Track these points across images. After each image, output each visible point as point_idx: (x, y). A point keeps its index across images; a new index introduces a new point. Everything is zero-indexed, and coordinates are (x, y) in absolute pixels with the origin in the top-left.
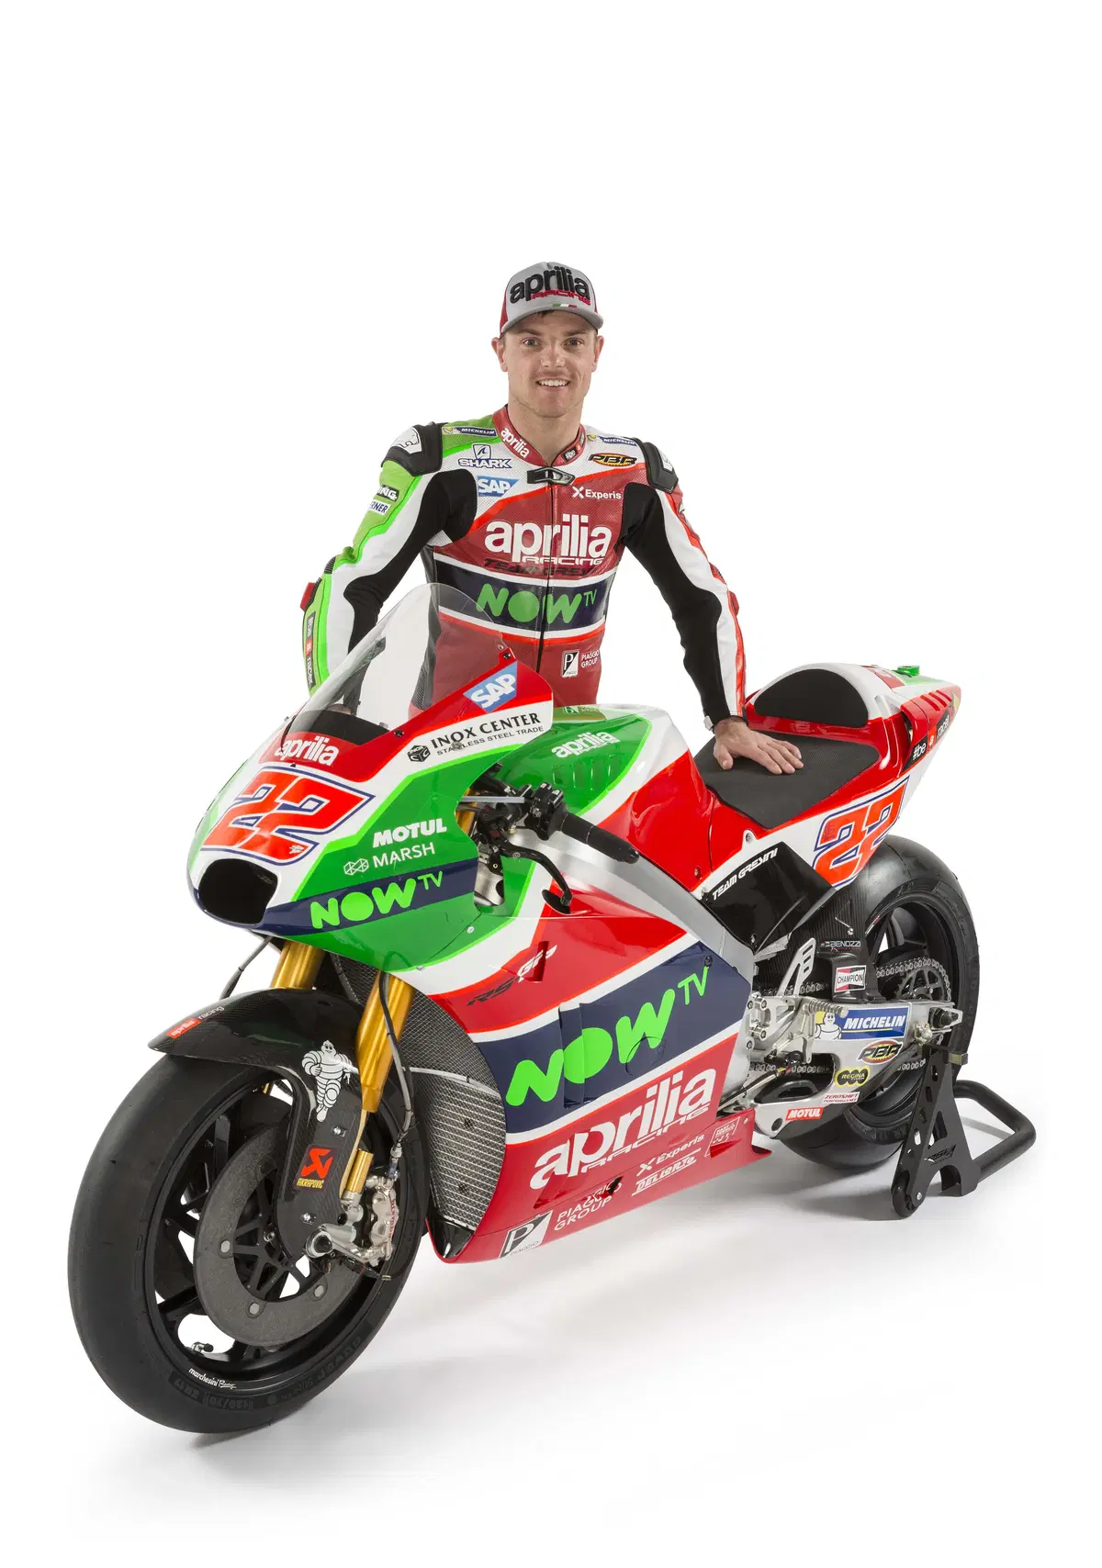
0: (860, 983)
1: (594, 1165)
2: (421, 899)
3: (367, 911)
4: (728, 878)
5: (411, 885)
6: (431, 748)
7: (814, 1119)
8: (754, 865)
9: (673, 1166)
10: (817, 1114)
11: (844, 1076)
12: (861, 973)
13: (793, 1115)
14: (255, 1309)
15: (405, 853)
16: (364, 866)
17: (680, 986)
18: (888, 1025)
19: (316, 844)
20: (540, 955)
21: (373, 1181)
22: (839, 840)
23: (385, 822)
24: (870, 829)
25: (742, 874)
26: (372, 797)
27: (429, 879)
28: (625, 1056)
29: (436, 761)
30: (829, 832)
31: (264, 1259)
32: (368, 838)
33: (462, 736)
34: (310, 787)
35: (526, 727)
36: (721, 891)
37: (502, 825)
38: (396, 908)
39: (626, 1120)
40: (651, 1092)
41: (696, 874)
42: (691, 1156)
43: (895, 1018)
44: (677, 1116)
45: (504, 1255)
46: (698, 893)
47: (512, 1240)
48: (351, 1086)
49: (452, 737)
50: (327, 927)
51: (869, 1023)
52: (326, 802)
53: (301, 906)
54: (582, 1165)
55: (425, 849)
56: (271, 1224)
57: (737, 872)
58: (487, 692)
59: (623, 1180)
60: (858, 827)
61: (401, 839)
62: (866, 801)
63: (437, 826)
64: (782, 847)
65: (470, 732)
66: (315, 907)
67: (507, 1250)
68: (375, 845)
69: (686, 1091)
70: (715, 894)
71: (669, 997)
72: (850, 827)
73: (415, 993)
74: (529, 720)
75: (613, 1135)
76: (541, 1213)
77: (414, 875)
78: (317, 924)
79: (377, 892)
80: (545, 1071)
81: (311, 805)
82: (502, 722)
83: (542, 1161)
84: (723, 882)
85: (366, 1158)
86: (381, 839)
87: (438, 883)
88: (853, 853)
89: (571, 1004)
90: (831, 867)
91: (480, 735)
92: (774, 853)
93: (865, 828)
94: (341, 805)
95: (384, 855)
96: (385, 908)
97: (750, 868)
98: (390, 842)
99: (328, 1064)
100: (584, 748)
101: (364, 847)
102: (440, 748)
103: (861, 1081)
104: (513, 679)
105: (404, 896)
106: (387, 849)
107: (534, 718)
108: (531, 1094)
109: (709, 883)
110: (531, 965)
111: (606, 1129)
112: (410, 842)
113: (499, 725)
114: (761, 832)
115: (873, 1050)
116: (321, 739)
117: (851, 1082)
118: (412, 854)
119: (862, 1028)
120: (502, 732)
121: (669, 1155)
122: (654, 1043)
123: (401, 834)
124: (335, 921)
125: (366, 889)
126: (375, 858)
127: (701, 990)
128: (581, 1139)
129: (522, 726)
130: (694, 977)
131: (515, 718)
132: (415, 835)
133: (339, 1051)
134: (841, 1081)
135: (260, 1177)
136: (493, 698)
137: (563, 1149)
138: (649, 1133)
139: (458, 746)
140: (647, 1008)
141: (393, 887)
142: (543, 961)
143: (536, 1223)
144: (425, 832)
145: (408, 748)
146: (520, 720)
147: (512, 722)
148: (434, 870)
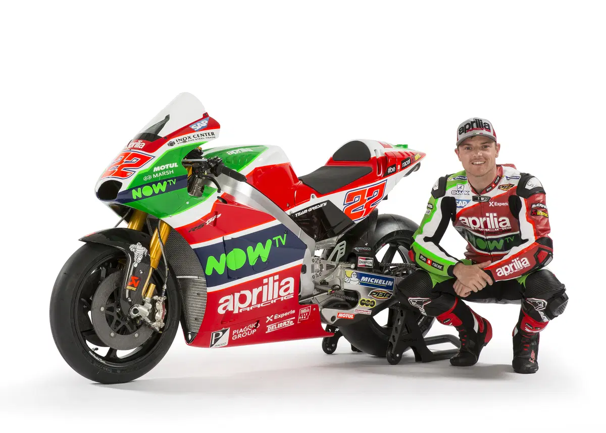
0: (371, 265)
1: (244, 310)
2: (169, 189)
3: (151, 193)
4: (303, 210)
5: (165, 183)
6: (176, 142)
7: (350, 319)
8: (316, 208)
9: (283, 322)
10: (352, 317)
11: (363, 302)
12: (371, 261)
13: (340, 315)
14: (112, 334)
15: (164, 173)
16: (150, 177)
17: (274, 239)
18: (383, 283)
19: (135, 172)
20: (215, 217)
21: (156, 297)
22: (354, 202)
23: (158, 164)
24: (368, 199)
25: (310, 210)
26: (154, 157)
27: (171, 182)
28: (252, 262)
29: (176, 146)
30: (350, 197)
31: (116, 318)
32: (153, 169)
33: (186, 138)
34: (135, 155)
35: (210, 136)
36: (299, 214)
37: (200, 169)
38: (160, 192)
39: (256, 291)
40: (265, 281)
41: (288, 205)
42: (291, 320)
43: (387, 281)
44: (279, 296)
45: (212, 345)
46: (288, 212)
47: (214, 338)
48: (146, 259)
49: (183, 139)
50: (138, 199)
51: (374, 281)
52: (140, 159)
53: (129, 191)
54: (239, 308)
55: (170, 172)
56: (119, 306)
57: (308, 208)
58: (197, 126)
59: (260, 322)
60: (363, 197)
61: (162, 169)
62: (367, 187)
63: (175, 165)
64: (328, 202)
65: (189, 137)
66: (134, 191)
67: (213, 343)
68: (154, 171)
69: (281, 285)
70: (296, 214)
71: (269, 243)
72: (359, 197)
73: (170, 228)
74: (211, 134)
75: (251, 296)
76: (225, 327)
77: (166, 180)
78: (135, 198)
79: (154, 185)
80: (219, 261)
81: (135, 160)
82: (201, 134)
83: (221, 301)
84: (301, 211)
85: (153, 286)
86: (156, 169)
88: (362, 208)
89: (228, 237)
90: (352, 213)
91: (193, 138)
92: (325, 204)
94: (144, 160)
95: (157, 174)
96: (157, 192)
97: (314, 208)
98: (159, 170)
99: (139, 250)
100: (239, 152)
101: (151, 172)
102: (179, 142)
103: (372, 306)
104: (207, 122)
105: (163, 188)
106: (158, 172)
107: (213, 134)
108: (214, 271)
109: (294, 210)
110: (212, 220)
111: (247, 293)
112: (166, 170)
114: (319, 195)
115: (377, 293)
116: (140, 141)
117: (367, 305)
118: (166, 173)
119: (370, 282)
120: (201, 137)
121: (279, 316)
122: (264, 260)
123: (163, 168)
124: (140, 196)
125: (150, 184)
126: (154, 175)
127: (284, 243)
128: (237, 295)
129: (208, 136)
130: (280, 237)
131: (206, 134)
132: (167, 168)
133: (143, 246)
134: (362, 304)
135: (115, 288)
136: (199, 127)
137: (229, 297)
138: (267, 301)
139: (185, 142)
140: (260, 245)
141: (159, 184)
142: (216, 219)
143: (224, 332)
144: (170, 167)
145: (168, 142)
146: (207, 134)
147: (205, 135)
148: (173, 179)
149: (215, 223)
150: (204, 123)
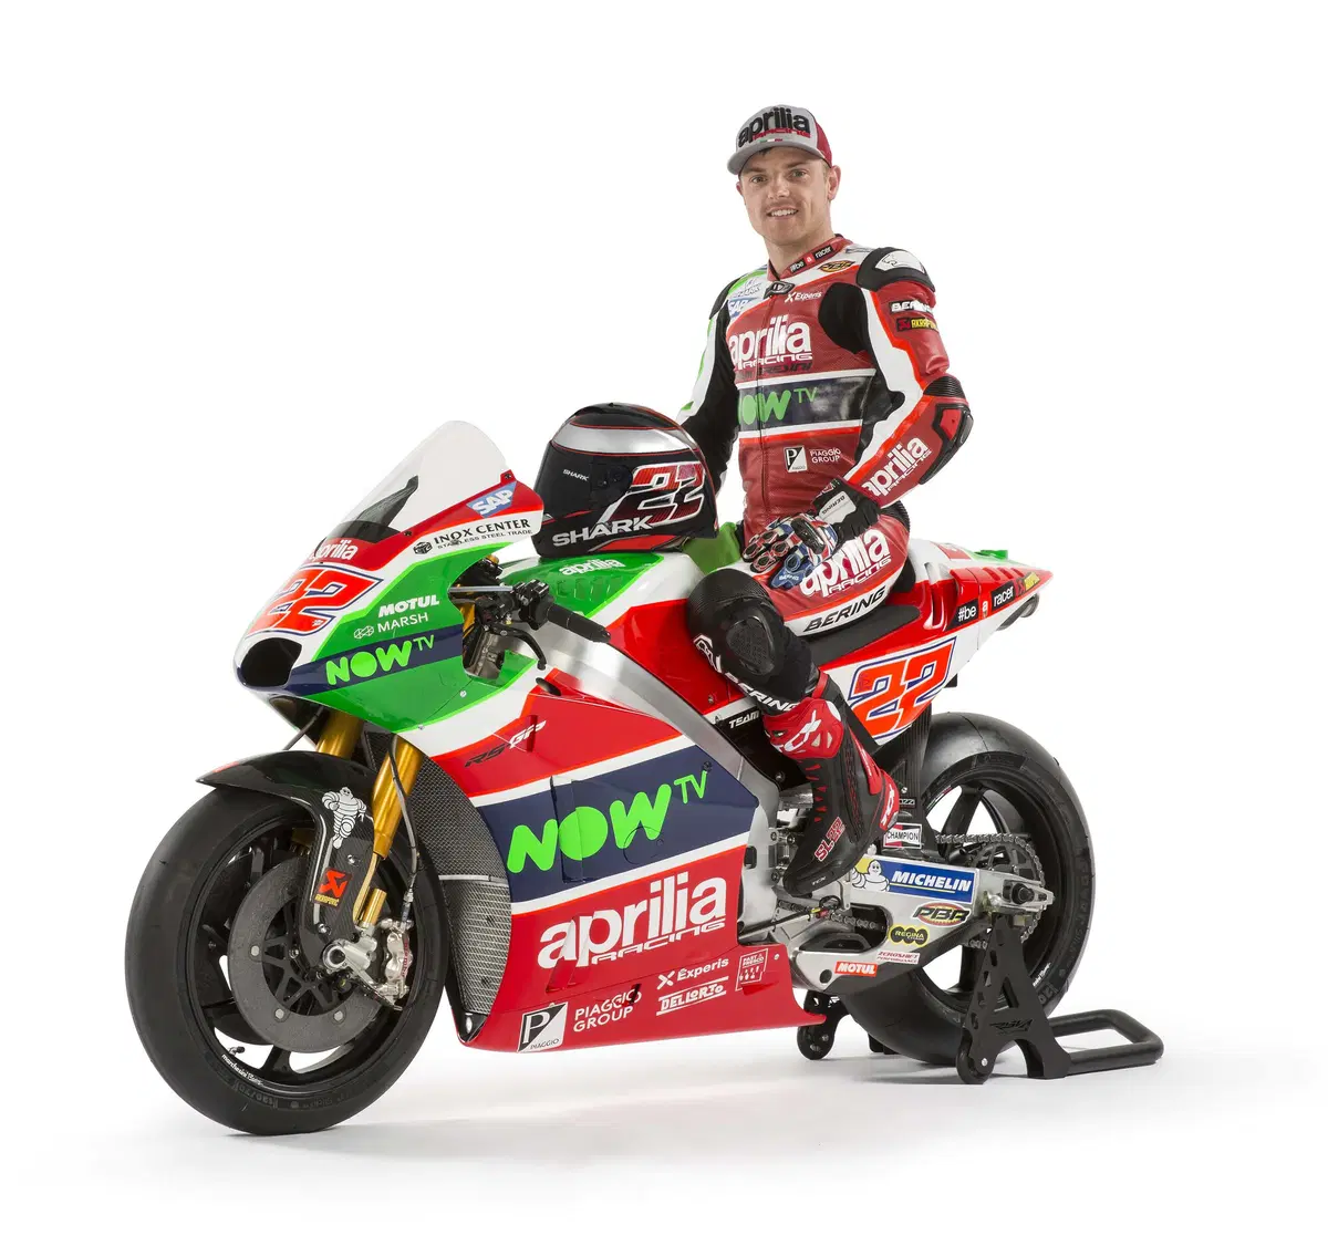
0: (916, 842)
1: (603, 958)
2: (417, 659)
3: (372, 669)
4: (750, 711)
6: (433, 543)
7: (867, 977)
9: (698, 990)
10: (872, 973)
11: (898, 933)
12: (917, 832)
13: (843, 968)
14: (280, 1014)
15: (404, 621)
16: (370, 631)
17: (677, 784)
18: (948, 886)
19: (333, 617)
20: (530, 729)
21: (387, 923)
22: (875, 692)
23: (390, 598)
24: (910, 685)
26: (381, 580)
27: (423, 642)
28: (623, 842)
29: (436, 553)
30: (864, 681)
31: (289, 974)
32: (375, 611)
33: (460, 534)
34: (332, 577)
35: (517, 530)
36: (739, 721)
37: (495, 611)
38: (396, 667)
39: (632, 912)
40: (655, 887)
41: (711, 701)
42: (719, 984)
43: (957, 882)
44: (689, 924)
46: (711, 717)
48: (363, 829)
49: (452, 537)
50: (340, 684)
51: (923, 880)
52: (344, 586)
53: (318, 665)
54: (592, 955)
55: (420, 618)
56: (295, 943)
58: (486, 503)
59: (641, 988)
60: (896, 680)
61: (401, 611)
62: (904, 655)
65: (467, 532)
66: (330, 665)
67: (526, 1040)
68: (381, 615)
69: (694, 896)
70: (732, 723)
71: (664, 792)
72: (888, 680)
73: (421, 755)
74: (520, 524)
75: (621, 925)
76: (555, 1002)
77: (410, 638)
78: (332, 681)
79: (380, 651)
80: (540, 839)
81: (332, 589)
82: (496, 525)
84: (743, 714)
85: (379, 896)
86: (385, 611)
87: (431, 646)
88: (893, 707)
89: (563, 779)
90: (868, 718)
91: (475, 534)
93: (903, 682)
94: (355, 587)
95: (387, 624)
96: (387, 667)
98: (392, 613)
99: (344, 806)
100: (590, 569)
101: (372, 617)
102: (441, 544)
103: (919, 942)
104: (510, 494)
105: (403, 657)
106: (390, 618)
107: (525, 523)
108: (529, 862)
109: (726, 712)
110: (523, 735)
111: (609, 916)
112: (408, 613)
115: (931, 910)
116: (345, 542)
117: (908, 941)
118: (409, 621)
119: (914, 884)
120: (496, 532)
121: (690, 974)
123: (402, 607)
124: (346, 678)
125: (371, 649)
126: (379, 625)
127: (700, 793)
128: (586, 922)
130: (692, 779)
131: (508, 523)
132: (413, 607)
133: (355, 796)
134: (896, 939)
135: (287, 898)
136: (491, 507)
137: (566, 928)
138: (660, 936)
139: (456, 543)
140: (641, 798)
141: (393, 647)
142: (533, 734)
143: (553, 1013)
144: (421, 605)
145: (415, 544)
146: (512, 525)
147: (505, 526)
148: (427, 635)
149: (530, 743)
150: (504, 497)
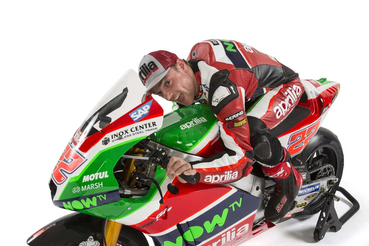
0: (305, 178)
2: (101, 203)
5: (94, 199)
6: (110, 139)
10: (290, 215)
11: (299, 205)
12: (305, 175)
15: (93, 186)
16: (79, 190)
17: (230, 206)
18: (313, 189)
19: (67, 178)
22: (297, 140)
24: (307, 136)
26: (87, 159)
27: (101, 197)
28: (210, 231)
29: (112, 145)
30: (293, 138)
33: (123, 133)
35: (150, 128)
38: (92, 206)
39: (215, 243)
40: (223, 236)
49: (119, 134)
51: (307, 190)
52: (74, 160)
55: (99, 185)
58: (137, 114)
60: (303, 135)
61: (92, 180)
62: (307, 127)
65: (126, 132)
68: (83, 181)
69: (238, 231)
71: (226, 211)
72: (300, 136)
74: (152, 125)
77: (95, 195)
79: (83, 201)
80: (175, 242)
81: (70, 161)
82: (140, 126)
86: (86, 179)
87: (105, 198)
88: (302, 144)
90: (294, 149)
93: (305, 136)
95: (85, 186)
98: (88, 180)
100: (192, 125)
101: (79, 182)
102: (114, 139)
103: (305, 206)
104: (149, 107)
105: (94, 203)
107: (154, 124)
110: (161, 214)
112: (95, 181)
113: (139, 128)
115: (308, 197)
117: (301, 206)
118: (95, 186)
119: (304, 192)
120: (140, 131)
122: (221, 225)
123: (92, 177)
124: (72, 209)
126: (82, 187)
127: (239, 206)
129: (148, 128)
130: (236, 202)
131: (146, 125)
132: (97, 178)
134: (298, 207)
136: (139, 116)
139: (121, 138)
140: (216, 217)
141: (88, 199)
142: (166, 212)
144: (101, 177)
145: (103, 139)
146: (148, 125)
147: (144, 126)
148: (103, 194)
150: (146, 109)
